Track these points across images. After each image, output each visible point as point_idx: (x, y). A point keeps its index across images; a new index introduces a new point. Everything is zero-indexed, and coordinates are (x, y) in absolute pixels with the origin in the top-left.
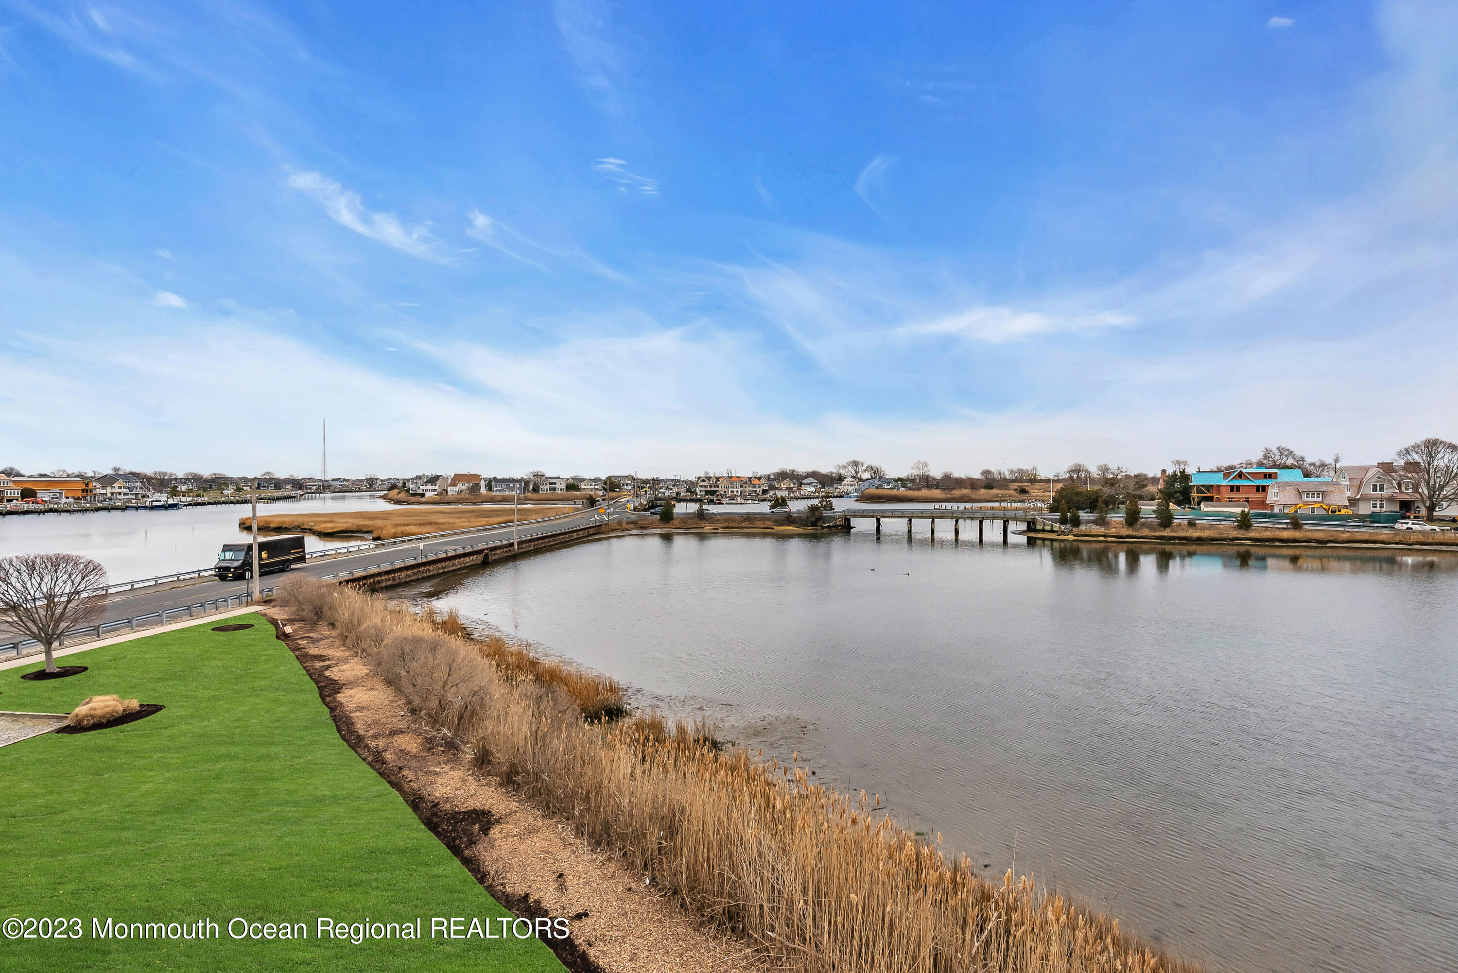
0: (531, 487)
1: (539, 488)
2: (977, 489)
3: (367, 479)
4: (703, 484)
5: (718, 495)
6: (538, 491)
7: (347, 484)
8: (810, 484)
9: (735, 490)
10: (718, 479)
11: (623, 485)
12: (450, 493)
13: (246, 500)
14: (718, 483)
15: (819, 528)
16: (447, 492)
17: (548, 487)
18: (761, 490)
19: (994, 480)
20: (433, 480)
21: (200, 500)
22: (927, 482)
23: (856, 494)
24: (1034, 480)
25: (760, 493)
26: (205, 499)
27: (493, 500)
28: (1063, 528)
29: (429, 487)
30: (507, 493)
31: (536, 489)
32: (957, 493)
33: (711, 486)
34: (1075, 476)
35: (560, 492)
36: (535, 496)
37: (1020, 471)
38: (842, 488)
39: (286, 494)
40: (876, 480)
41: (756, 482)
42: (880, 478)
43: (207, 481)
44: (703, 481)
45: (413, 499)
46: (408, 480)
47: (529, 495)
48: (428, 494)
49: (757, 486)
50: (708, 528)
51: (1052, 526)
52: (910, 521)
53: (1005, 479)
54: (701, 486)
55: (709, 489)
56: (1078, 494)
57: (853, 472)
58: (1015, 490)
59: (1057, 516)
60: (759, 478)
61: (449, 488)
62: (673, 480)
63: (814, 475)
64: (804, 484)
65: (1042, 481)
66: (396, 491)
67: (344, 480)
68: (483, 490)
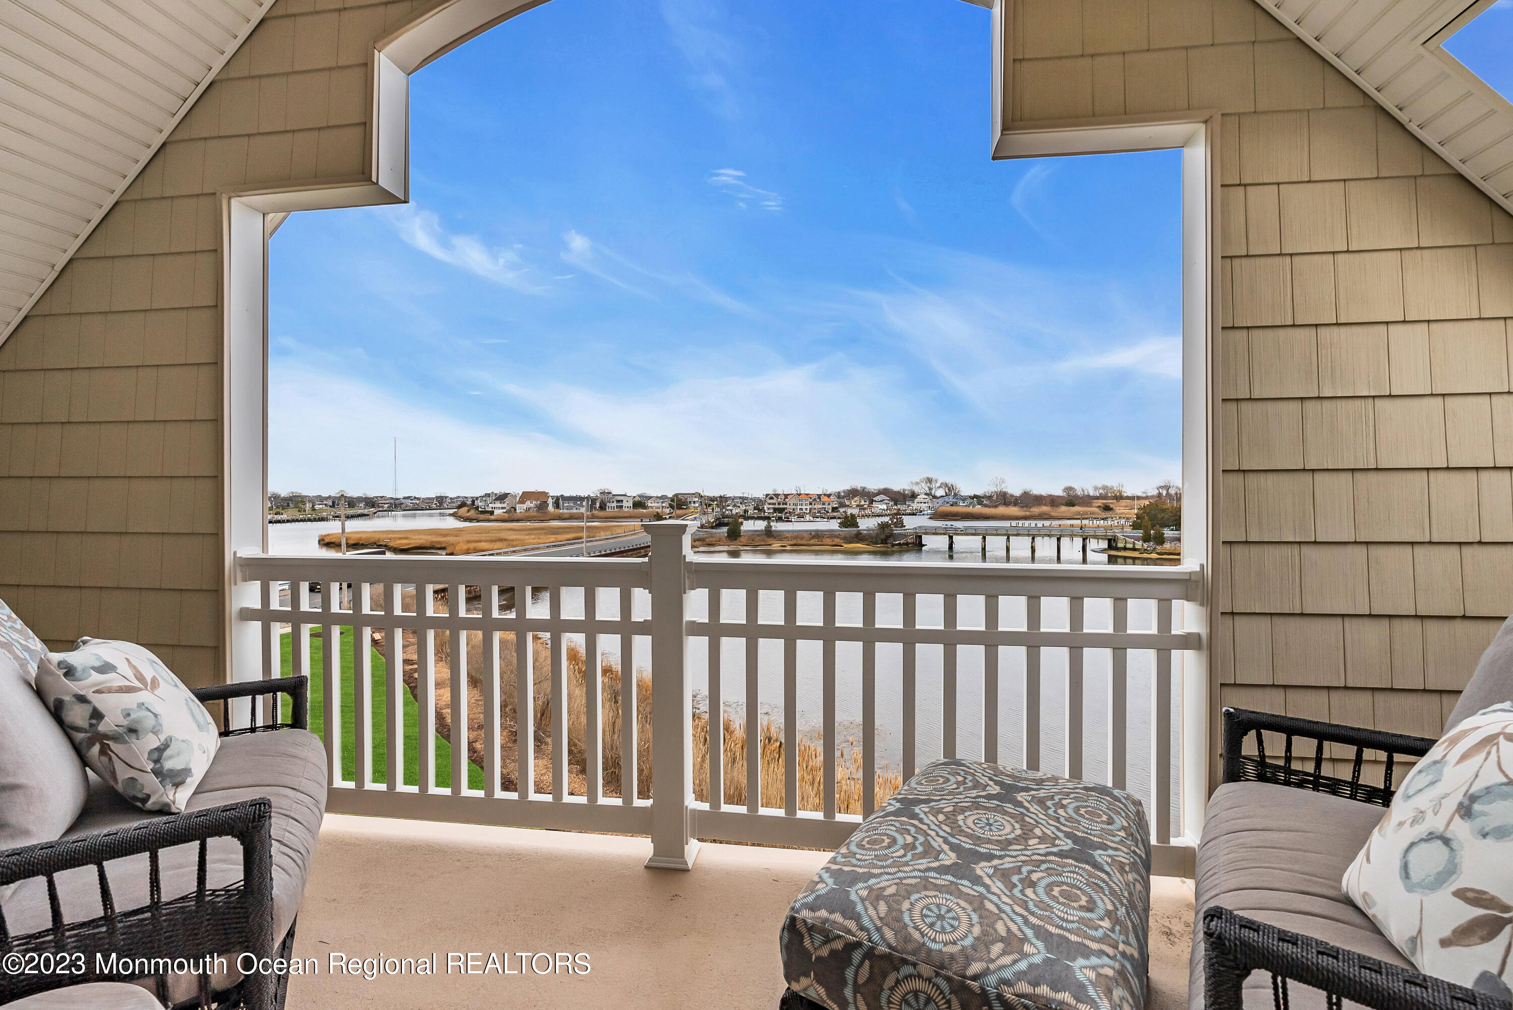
0: (598, 505)
1: (606, 505)
2: (1057, 506)
3: (437, 497)
4: (771, 501)
5: (786, 513)
6: (605, 509)
7: (418, 502)
8: (881, 501)
9: (804, 507)
10: (786, 496)
11: (690, 502)
12: (518, 511)
13: (322, 518)
14: (787, 500)
15: (889, 545)
16: (515, 510)
17: (615, 504)
18: (830, 507)
19: (1077, 497)
20: (502, 497)
21: (279, 517)
22: (1004, 499)
23: (929, 511)
24: (1119, 497)
25: (830, 511)
26: (284, 517)
27: (560, 518)
28: (1145, 546)
29: (498, 505)
30: (574, 511)
31: (603, 507)
32: (1036, 510)
33: (779, 504)
34: (1164, 492)
35: (626, 510)
36: (602, 514)
37: (1105, 488)
38: (915, 505)
39: (360, 512)
40: (951, 497)
41: (825, 499)
42: (955, 495)
43: (285, 499)
44: (771, 498)
45: (482, 517)
46: (477, 498)
47: (595, 512)
48: (497, 512)
49: (827, 504)
50: (776, 546)
51: (1134, 543)
52: (984, 538)
53: (1088, 496)
54: (769, 504)
55: (777, 506)
56: (1164, 511)
57: (927, 489)
58: (1099, 507)
59: (1139, 533)
60: (829, 496)
61: (518, 506)
62: (740, 498)
63: (886, 492)
64: (876, 501)
65: (1128, 498)
66: (465, 509)
67: (415, 498)
68: (551, 508)
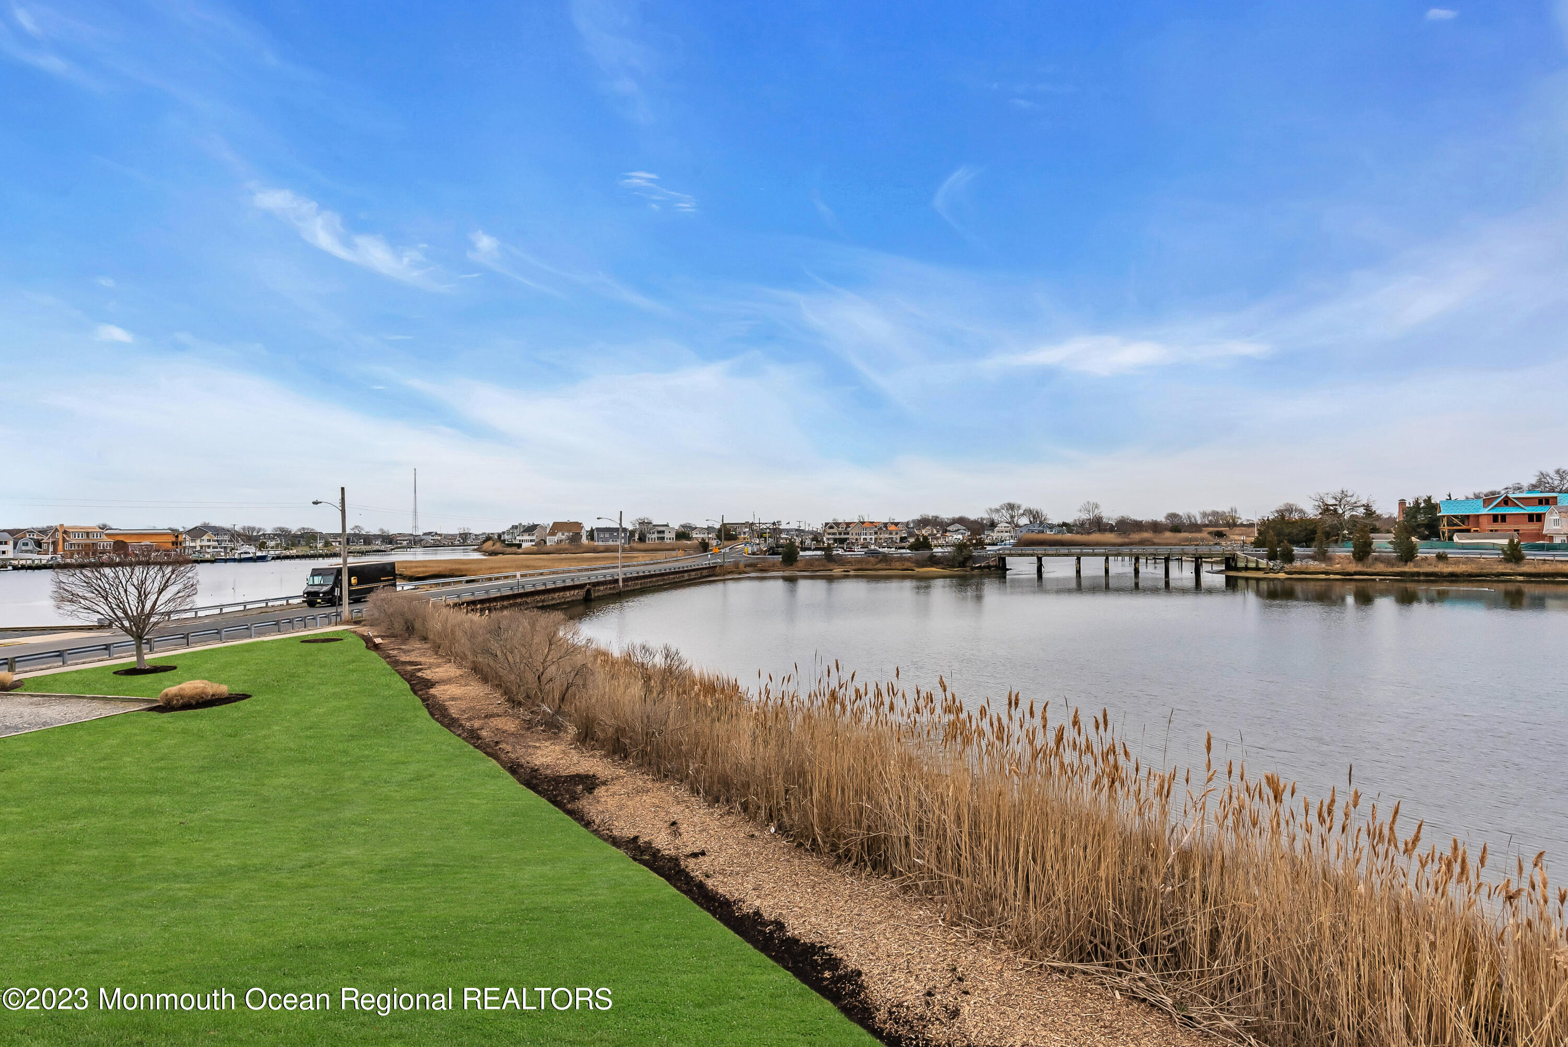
0: (637, 536)
1: (645, 537)
2: (1161, 532)
3: (460, 534)
4: (831, 531)
5: (849, 543)
6: (645, 541)
7: (439, 538)
8: (956, 531)
9: (868, 537)
10: (848, 524)
11: (740, 532)
12: (548, 544)
13: (335, 554)
14: (849, 529)
15: (968, 569)
16: (545, 543)
17: (656, 535)
18: (898, 537)
19: (1182, 523)
20: (531, 529)
21: (287, 553)
22: (1099, 525)
23: (1012, 541)
24: (1232, 524)
25: (898, 541)
26: (294, 552)
27: (595, 550)
28: (1271, 564)
29: (526, 537)
30: (611, 542)
31: (642, 539)
32: (1137, 536)
33: (840, 534)
35: (669, 541)
36: (641, 546)
37: (1214, 515)
38: (995, 535)
39: (376, 547)
40: (1036, 526)
41: (892, 528)
42: (1041, 523)
43: (296, 535)
44: (831, 527)
45: (509, 550)
46: (503, 532)
47: (634, 545)
48: (524, 545)
49: (894, 533)
50: (838, 571)
51: (1257, 562)
52: (1079, 559)
53: (1196, 522)
54: (829, 534)
55: (838, 536)
57: (1008, 516)
58: (1210, 534)
59: (1263, 551)
60: (896, 524)
61: (548, 538)
62: (797, 530)
63: (961, 521)
64: (949, 531)
65: (1242, 525)
66: (490, 543)
67: (436, 534)
68: (584, 540)
